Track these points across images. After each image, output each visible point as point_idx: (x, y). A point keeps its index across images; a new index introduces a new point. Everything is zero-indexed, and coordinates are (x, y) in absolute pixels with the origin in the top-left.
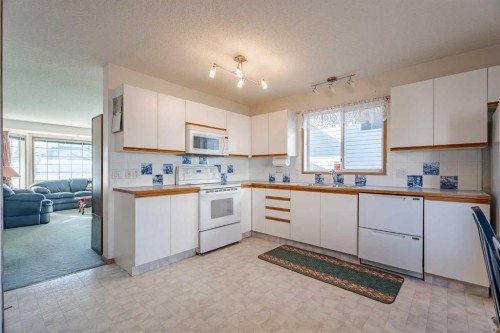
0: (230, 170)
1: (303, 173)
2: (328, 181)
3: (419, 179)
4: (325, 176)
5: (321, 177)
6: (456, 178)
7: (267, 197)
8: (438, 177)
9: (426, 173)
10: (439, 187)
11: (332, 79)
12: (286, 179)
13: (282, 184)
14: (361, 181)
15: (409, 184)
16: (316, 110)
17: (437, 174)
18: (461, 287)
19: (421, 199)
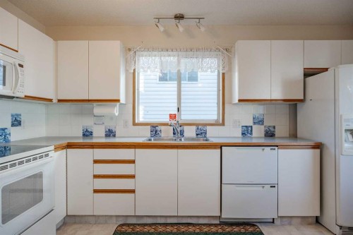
0: (16, 122)
1: (135, 124)
2: (167, 134)
3: (250, 129)
4: (163, 128)
5: (158, 128)
6: (274, 127)
7: (96, 162)
8: (263, 127)
9: (255, 123)
10: (263, 136)
11: (179, 17)
12: (110, 133)
13: (104, 140)
14: (201, 133)
15: (243, 134)
16: (154, 49)
17: (263, 124)
18: (299, 220)
19: (276, 148)
